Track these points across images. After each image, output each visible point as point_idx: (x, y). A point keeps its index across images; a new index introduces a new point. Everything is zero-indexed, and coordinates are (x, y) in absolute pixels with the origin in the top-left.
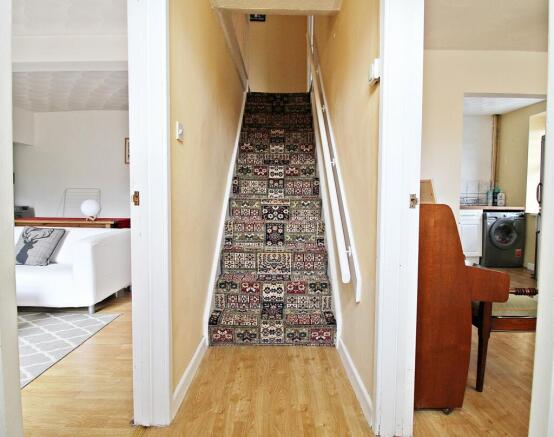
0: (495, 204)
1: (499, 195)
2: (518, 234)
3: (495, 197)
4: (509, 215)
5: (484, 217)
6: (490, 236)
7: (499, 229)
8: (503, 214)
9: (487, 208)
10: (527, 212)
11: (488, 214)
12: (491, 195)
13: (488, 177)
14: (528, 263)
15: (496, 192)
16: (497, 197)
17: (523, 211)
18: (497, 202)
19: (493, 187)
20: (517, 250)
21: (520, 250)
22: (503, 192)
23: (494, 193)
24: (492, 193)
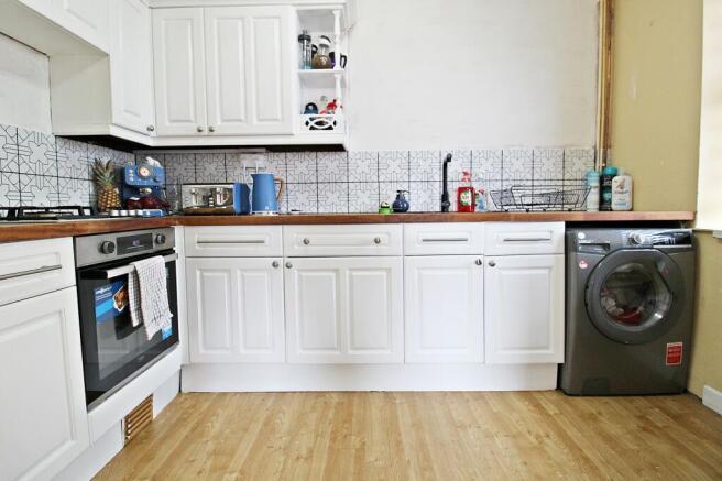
0: (604, 204)
1: (615, 182)
2: (676, 298)
3: (604, 188)
4: (645, 236)
5: (569, 245)
6: (584, 304)
7: (613, 279)
8: (626, 234)
9: (579, 217)
10: (700, 225)
11: (581, 235)
12: (594, 183)
13: (591, 137)
14: (707, 388)
15: (606, 176)
16: (610, 187)
17: (687, 223)
18: (610, 201)
19: (600, 164)
20: (672, 344)
21: (681, 344)
22: (626, 174)
23: (602, 179)
24: (598, 179)
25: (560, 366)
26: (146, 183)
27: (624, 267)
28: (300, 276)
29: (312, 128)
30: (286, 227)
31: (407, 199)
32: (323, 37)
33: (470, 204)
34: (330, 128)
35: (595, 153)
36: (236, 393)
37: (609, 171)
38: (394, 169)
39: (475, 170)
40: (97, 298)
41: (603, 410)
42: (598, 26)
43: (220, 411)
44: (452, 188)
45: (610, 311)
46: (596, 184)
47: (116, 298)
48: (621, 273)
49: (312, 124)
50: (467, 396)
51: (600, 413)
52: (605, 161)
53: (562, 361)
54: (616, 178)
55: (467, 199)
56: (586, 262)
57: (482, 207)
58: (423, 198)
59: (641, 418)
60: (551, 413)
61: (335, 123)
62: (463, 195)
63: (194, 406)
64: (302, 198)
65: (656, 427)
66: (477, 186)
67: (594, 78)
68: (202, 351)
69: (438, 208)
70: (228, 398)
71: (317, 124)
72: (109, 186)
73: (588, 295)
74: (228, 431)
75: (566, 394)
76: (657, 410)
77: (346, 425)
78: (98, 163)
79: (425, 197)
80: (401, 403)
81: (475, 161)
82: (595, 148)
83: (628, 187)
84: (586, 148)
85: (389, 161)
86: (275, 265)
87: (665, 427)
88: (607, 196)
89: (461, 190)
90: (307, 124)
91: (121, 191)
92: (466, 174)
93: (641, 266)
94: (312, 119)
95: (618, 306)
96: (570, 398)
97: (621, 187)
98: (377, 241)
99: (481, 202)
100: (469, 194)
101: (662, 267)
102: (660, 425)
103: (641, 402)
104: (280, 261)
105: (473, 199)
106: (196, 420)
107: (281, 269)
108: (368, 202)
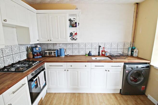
3: (132, 51)
4: (140, 66)
5: (124, 67)
9: (127, 62)
10: (151, 64)
12: (130, 50)
13: (130, 40)
14: (149, 95)
15: (133, 49)
16: (133, 51)
17: (149, 63)
18: (133, 54)
19: (132, 46)
20: (143, 86)
21: (145, 86)
22: (137, 49)
23: (132, 49)
24: (131, 49)
25: (121, 89)
26: (38, 51)
27: (135, 72)
28: (70, 72)
29: (72, 40)
30: (67, 63)
31: (91, 53)
32: (74, 19)
33: (104, 54)
34: (76, 40)
35: (131, 43)
36: (58, 93)
37: (133, 48)
38: (89, 46)
39: (105, 47)
40: (32, 85)
41: (128, 99)
42: (134, 16)
43: (55, 98)
44: (101, 50)
45: (131, 79)
46: (131, 50)
47: (35, 83)
48: (134, 73)
49: (72, 39)
50: (102, 94)
51: (128, 100)
52: (133, 45)
53: (121, 88)
54: (135, 50)
55: (104, 53)
56: (128, 71)
57: (107, 55)
58: (94, 52)
59: (136, 101)
60: (118, 99)
61: (77, 39)
62: (103, 52)
63: (50, 97)
64: (70, 52)
65: (138, 103)
66: (106, 50)
67: (132, 27)
68: (51, 86)
69: (97, 54)
70: (56, 94)
71: (73, 39)
72: (30, 52)
73: (127, 78)
74: (57, 103)
75: (121, 94)
76: (139, 99)
77: (79, 102)
78: (27, 47)
79: (95, 52)
80: (90, 96)
81: (106, 45)
82: (131, 42)
83: (137, 52)
84: (129, 42)
85: (88, 45)
86: (65, 70)
87: (140, 103)
88: (132, 53)
89: (102, 51)
90: (71, 39)
91: (33, 53)
92: (104, 48)
93: (138, 72)
94: (72, 38)
95: (133, 78)
96: (122, 95)
97: (136, 52)
98: (86, 66)
99: (106, 54)
100: (104, 52)
101: (143, 72)
102: (139, 103)
103: (136, 96)
104: (66, 69)
105: (105, 53)
106: (51, 100)
107: (66, 71)
108: (83, 53)
